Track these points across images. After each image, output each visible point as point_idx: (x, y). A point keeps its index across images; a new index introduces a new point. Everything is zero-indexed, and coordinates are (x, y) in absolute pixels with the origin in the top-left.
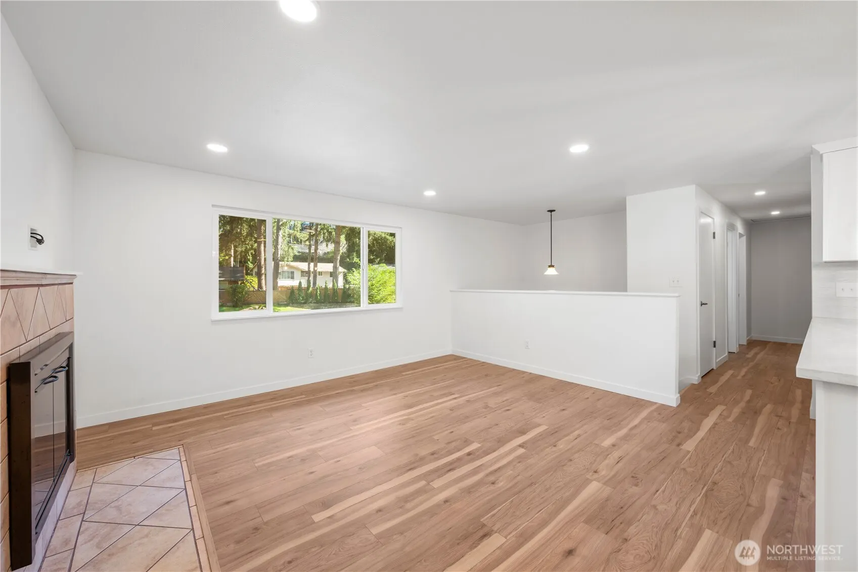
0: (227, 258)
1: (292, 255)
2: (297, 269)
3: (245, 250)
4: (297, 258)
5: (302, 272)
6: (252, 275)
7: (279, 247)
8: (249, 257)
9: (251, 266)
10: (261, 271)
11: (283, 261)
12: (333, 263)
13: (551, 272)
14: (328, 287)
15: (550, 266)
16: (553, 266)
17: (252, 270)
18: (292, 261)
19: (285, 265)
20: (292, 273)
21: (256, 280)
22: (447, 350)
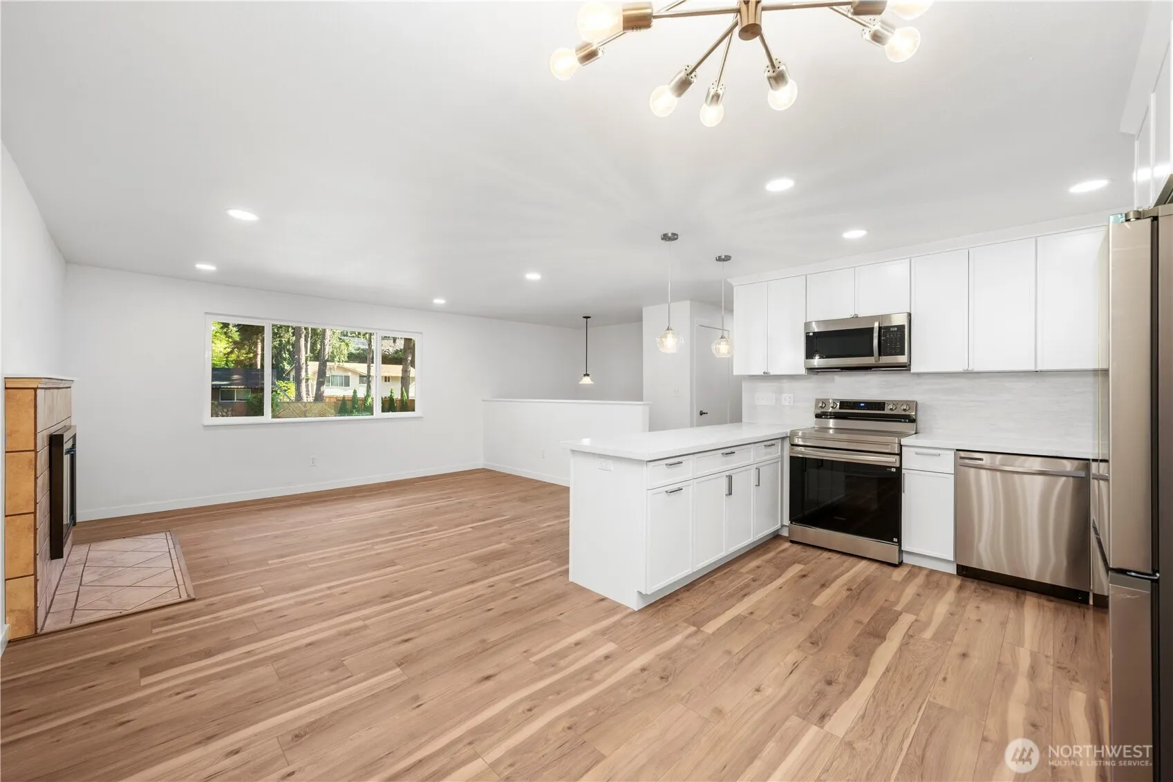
0: (251, 355)
1: (346, 352)
2: (354, 372)
3: (280, 344)
4: (352, 358)
5: (361, 377)
6: (289, 380)
7: (326, 342)
8: (284, 356)
9: (287, 367)
10: (300, 375)
11: (333, 361)
12: (401, 364)
13: (587, 381)
14: (394, 398)
15: (585, 375)
16: (588, 375)
17: (288, 374)
18: (345, 362)
19: (335, 367)
20: (347, 378)
21: (292, 386)
22: (480, 464)
